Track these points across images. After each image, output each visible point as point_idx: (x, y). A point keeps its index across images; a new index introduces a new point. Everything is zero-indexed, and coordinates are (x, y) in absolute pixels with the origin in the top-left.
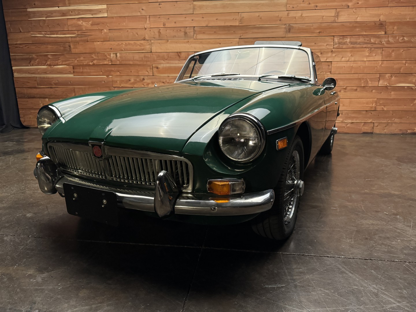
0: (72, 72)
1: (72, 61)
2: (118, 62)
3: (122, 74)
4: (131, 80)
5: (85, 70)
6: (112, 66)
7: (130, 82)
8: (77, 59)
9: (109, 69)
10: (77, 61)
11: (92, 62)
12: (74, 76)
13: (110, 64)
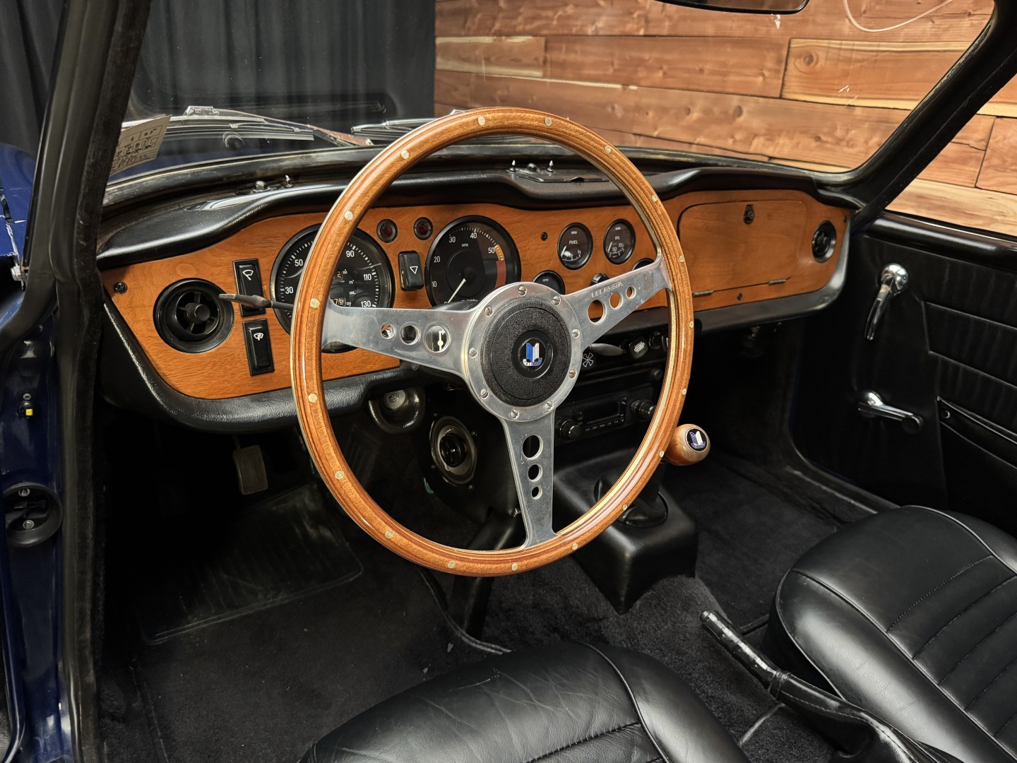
0: (541, 59)
1: (547, 18)
2: (667, 24)
3: (670, 82)
4: (692, 110)
5: (572, 57)
6: (647, 41)
7: (688, 118)
8: (560, 13)
9: (635, 54)
10: (560, 16)
11: (593, 23)
12: (544, 76)
13: (642, 32)
